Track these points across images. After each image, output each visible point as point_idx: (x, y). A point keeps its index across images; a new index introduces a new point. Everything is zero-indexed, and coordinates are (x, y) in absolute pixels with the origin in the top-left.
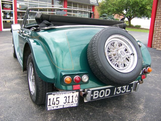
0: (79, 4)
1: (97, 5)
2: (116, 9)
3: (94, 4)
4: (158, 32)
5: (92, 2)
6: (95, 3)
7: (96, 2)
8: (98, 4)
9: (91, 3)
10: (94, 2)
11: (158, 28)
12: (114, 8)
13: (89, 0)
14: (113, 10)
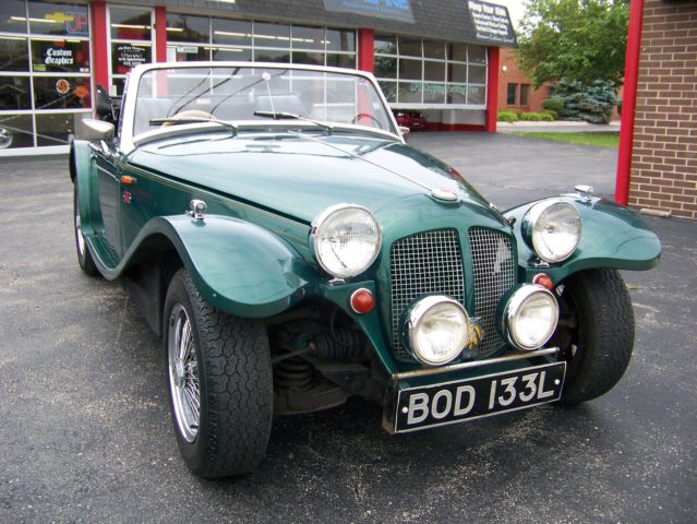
0: (428, 42)
1: (508, 45)
2: (591, 59)
3: (495, 39)
4: (648, 145)
5: (487, 34)
6: (499, 36)
7: (505, 33)
8: (512, 41)
9: (478, 36)
10: (495, 32)
11: (647, 130)
12: (581, 54)
13: (472, 25)
14: (580, 62)
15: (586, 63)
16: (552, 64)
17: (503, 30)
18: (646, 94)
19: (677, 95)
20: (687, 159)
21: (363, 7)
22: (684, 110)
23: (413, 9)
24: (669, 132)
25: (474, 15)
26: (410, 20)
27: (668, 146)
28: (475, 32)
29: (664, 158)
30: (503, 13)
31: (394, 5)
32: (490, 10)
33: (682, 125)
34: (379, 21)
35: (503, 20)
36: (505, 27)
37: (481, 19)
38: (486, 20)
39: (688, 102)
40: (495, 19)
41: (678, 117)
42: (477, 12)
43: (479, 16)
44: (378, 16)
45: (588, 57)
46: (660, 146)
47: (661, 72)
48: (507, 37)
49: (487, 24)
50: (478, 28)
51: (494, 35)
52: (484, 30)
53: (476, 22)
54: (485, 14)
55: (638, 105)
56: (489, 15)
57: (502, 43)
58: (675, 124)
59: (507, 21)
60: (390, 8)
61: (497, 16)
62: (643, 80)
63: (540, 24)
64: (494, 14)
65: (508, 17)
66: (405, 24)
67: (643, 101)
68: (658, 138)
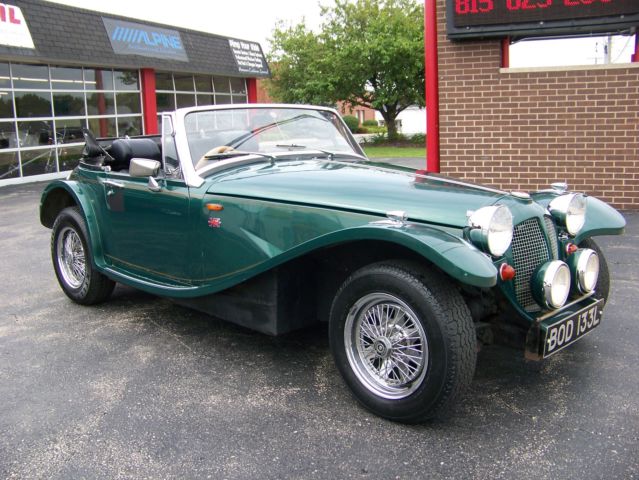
0: (199, 78)
1: (264, 76)
3: (254, 71)
5: (247, 67)
6: (256, 68)
7: (261, 66)
8: (267, 73)
9: (240, 69)
10: (253, 65)
11: (450, 141)
12: (326, 80)
13: (234, 61)
14: (326, 87)
15: (331, 88)
16: (301, 91)
17: (259, 63)
18: (447, 113)
19: (471, 112)
20: (483, 162)
21: (146, 49)
22: (477, 123)
23: (186, 49)
24: (468, 141)
25: (235, 52)
26: (184, 58)
27: (468, 152)
28: (237, 67)
29: (465, 161)
30: (256, 48)
31: (170, 46)
32: (247, 47)
33: (477, 135)
34: (159, 61)
35: (258, 55)
36: (260, 61)
37: (241, 55)
38: (244, 56)
39: (479, 118)
40: (252, 54)
41: (473, 129)
42: (237, 49)
43: (238, 52)
44: (159, 57)
45: (332, 82)
46: (462, 152)
47: (456, 95)
48: (263, 69)
49: (245, 58)
50: (240, 63)
51: (252, 68)
52: (244, 64)
53: (238, 57)
54: (243, 50)
55: (441, 121)
56: (246, 51)
57: (260, 75)
58: (471, 135)
59: (261, 56)
60: (167, 49)
61: (253, 52)
62: (443, 101)
63: (284, 56)
64: (250, 50)
65: (261, 52)
66: (181, 62)
67: (445, 118)
68: (459, 147)
